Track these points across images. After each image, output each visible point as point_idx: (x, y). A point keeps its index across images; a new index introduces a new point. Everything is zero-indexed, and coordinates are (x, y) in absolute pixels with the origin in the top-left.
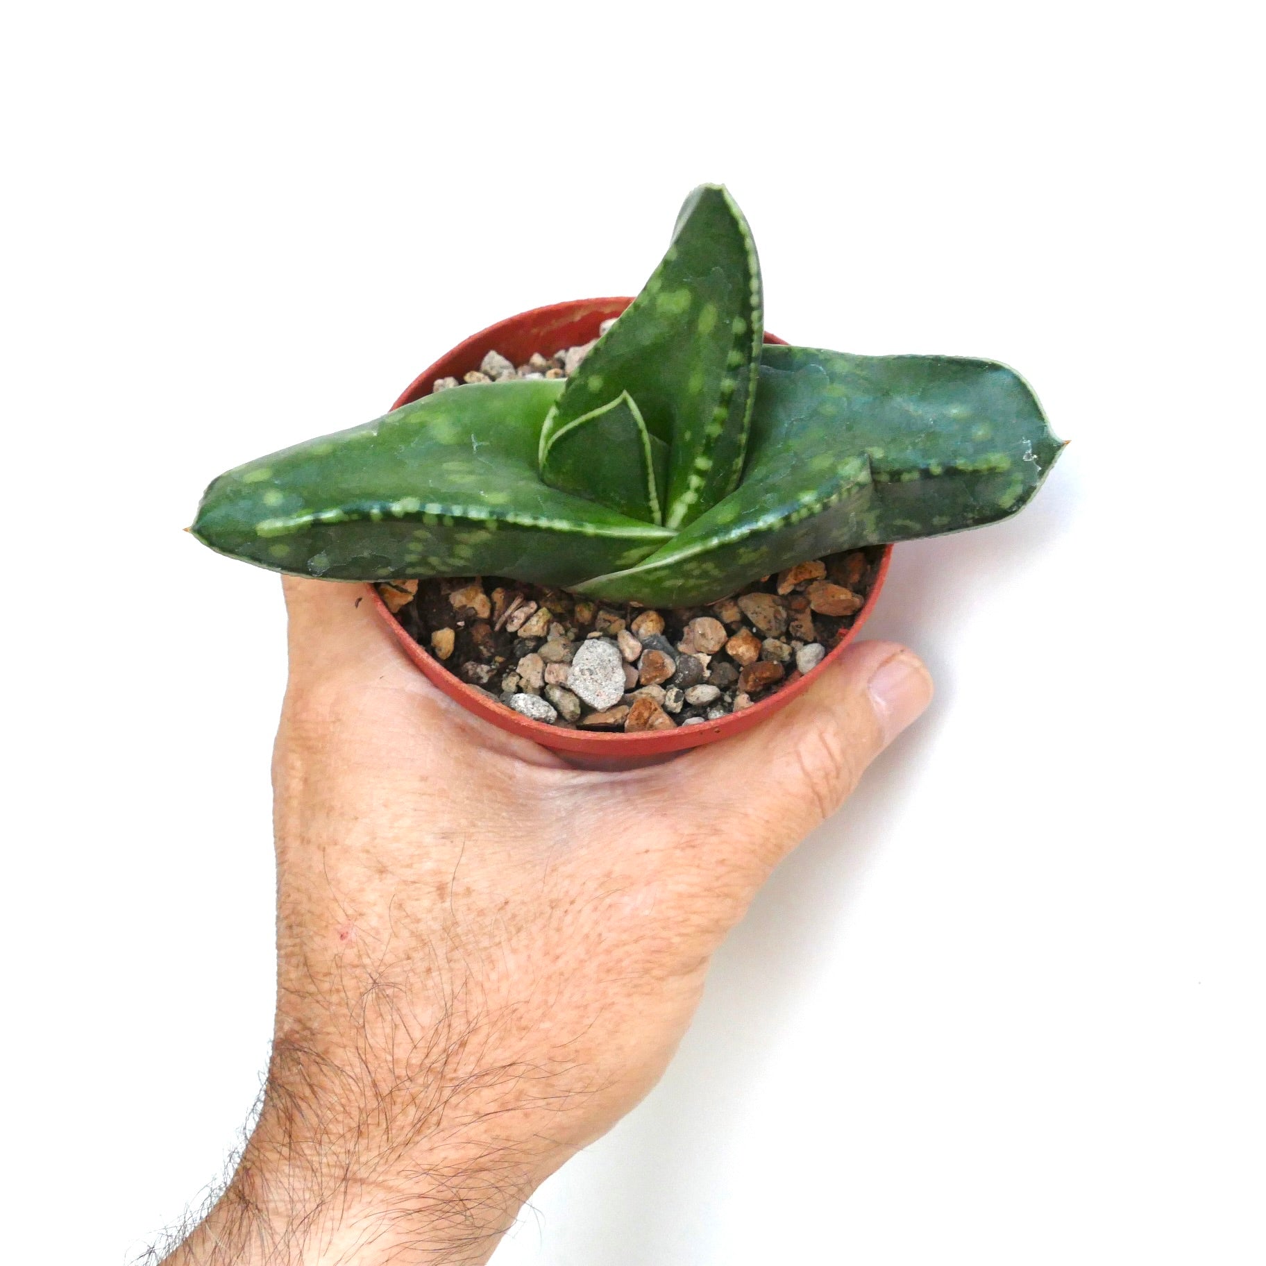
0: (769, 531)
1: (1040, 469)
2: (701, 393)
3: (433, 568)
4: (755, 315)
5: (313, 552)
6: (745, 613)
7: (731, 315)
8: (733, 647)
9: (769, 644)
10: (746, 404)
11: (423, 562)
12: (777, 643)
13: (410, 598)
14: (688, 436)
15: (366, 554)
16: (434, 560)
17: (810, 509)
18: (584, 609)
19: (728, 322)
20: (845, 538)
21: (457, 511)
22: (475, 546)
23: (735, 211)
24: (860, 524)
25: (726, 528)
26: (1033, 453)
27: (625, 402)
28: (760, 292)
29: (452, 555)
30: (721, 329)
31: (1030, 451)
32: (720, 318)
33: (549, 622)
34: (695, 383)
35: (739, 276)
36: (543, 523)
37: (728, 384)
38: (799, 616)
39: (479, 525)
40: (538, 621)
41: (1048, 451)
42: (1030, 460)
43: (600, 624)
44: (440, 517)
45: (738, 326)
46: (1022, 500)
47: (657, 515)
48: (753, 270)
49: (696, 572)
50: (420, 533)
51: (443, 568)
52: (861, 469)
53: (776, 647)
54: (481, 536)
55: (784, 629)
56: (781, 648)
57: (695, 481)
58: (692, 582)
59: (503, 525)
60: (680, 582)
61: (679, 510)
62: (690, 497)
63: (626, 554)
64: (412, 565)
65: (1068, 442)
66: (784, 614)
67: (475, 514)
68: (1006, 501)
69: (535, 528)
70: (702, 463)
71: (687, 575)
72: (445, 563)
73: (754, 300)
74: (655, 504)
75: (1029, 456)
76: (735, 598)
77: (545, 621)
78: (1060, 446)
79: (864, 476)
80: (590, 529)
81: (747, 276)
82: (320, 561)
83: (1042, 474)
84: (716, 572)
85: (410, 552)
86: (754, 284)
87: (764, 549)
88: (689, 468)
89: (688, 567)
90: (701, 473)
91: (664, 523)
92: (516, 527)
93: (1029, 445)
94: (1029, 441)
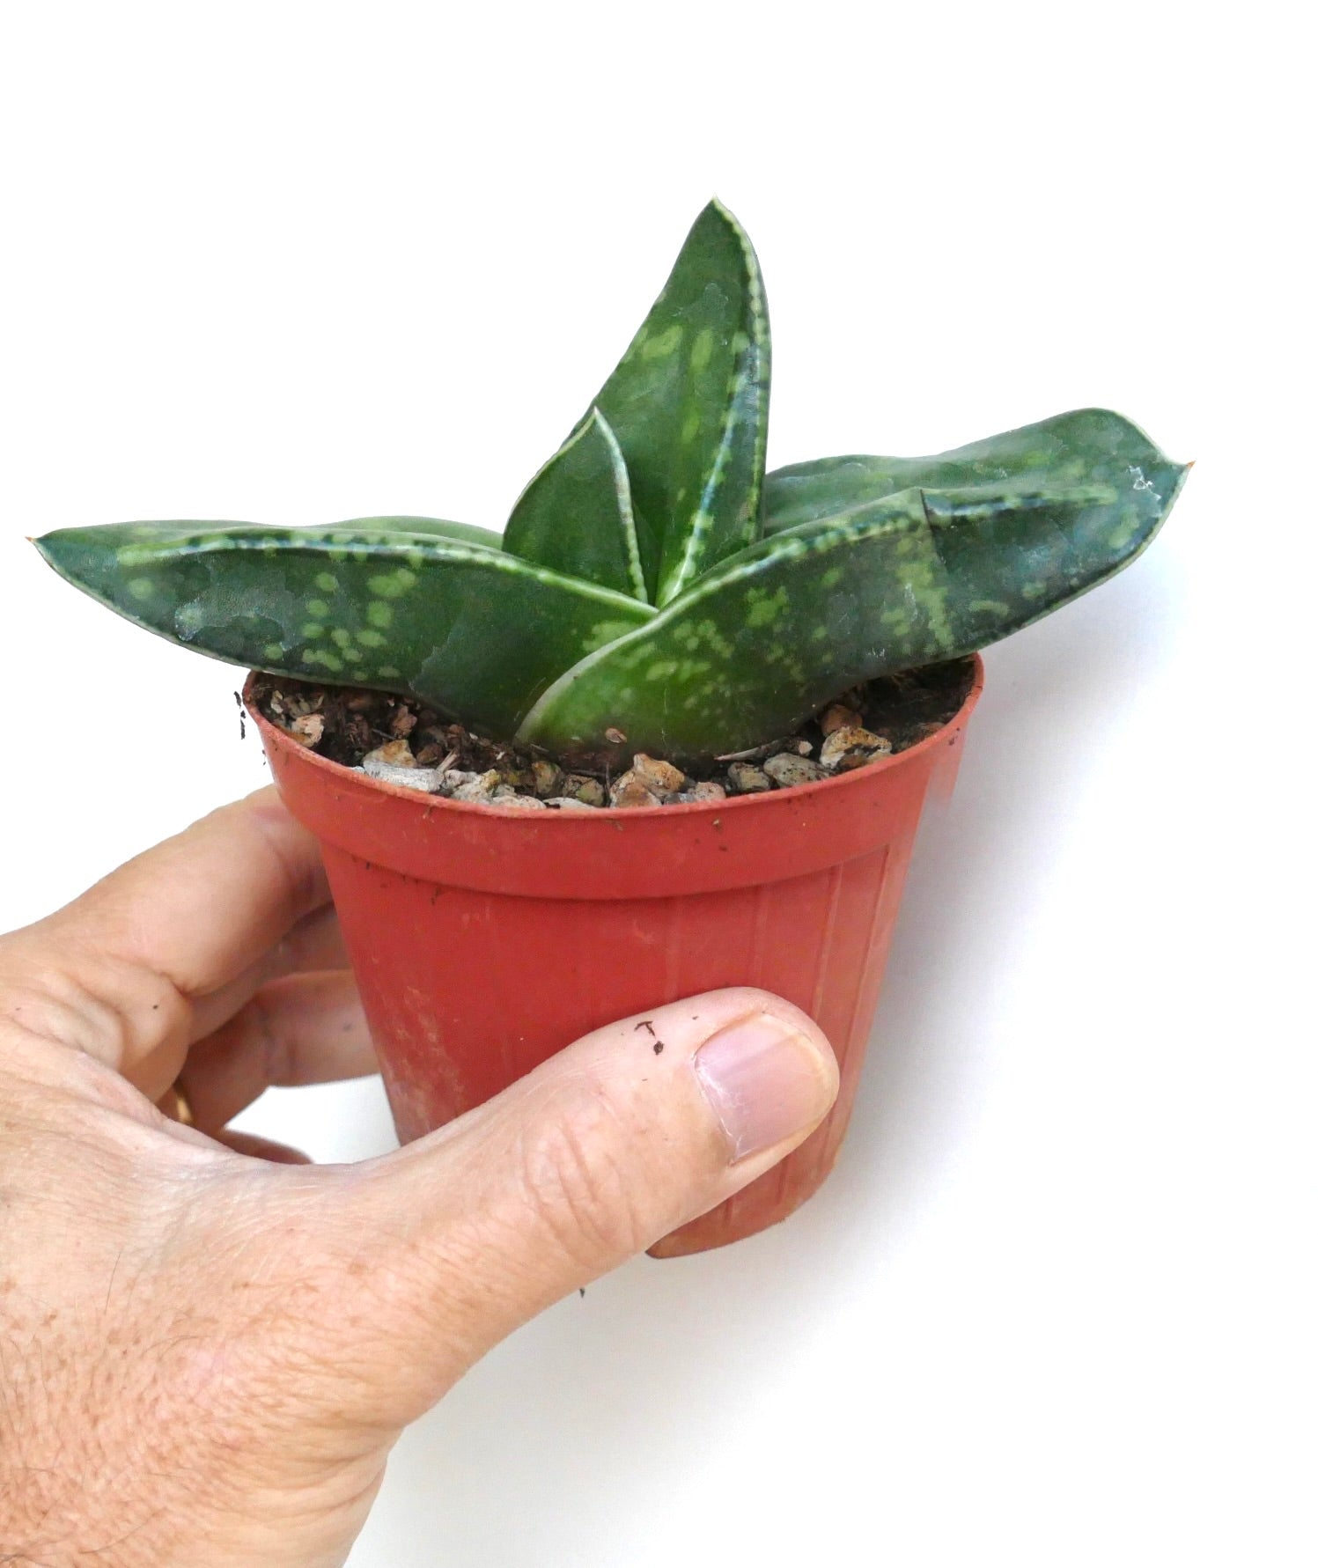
1: (1159, 497)
2: (698, 437)
3: (337, 652)
4: (758, 325)
5: (184, 597)
6: (775, 776)
7: (729, 334)
11: (327, 640)
14: (681, 494)
15: (252, 614)
16: (340, 636)
17: (842, 534)
18: (545, 767)
19: (726, 344)
20: (902, 630)
21: (374, 540)
22: (395, 603)
24: (923, 606)
26: (1146, 480)
27: (595, 423)
28: (762, 296)
29: (366, 625)
30: (718, 355)
31: (1141, 479)
32: (716, 340)
34: (690, 430)
35: (736, 281)
37: (730, 418)
39: (401, 561)
40: (481, 782)
41: (1166, 477)
42: (1144, 488)
45: (739, 344)
46: (1142, 538)
47: (642, 591)
48: (752, 271)
49: (693, 644)
51: (352, 655)
52: (910, 503)
54: (405, 578)
57: (692, 546)
58: (688, 668)
59: (432, 565)
60: (671, 668)
61: (673, 588)
62: (686, 570)
63: (596, 629)
64: (311, 644)
65: (1191, 464)
67: (396, 544)
68: (1121, 541)
70: (702, 522)
71: (678, 652)
72: (354, 643)
73: (756, 306)
74: (636, 570)
75: (1141, 484)
77: (492, 781)
78: (1182, 469)
79: (915, 510)
80: (546, 575)
81: (745, 278)
82: (191, 616)
83: (1165, 503)
84: (718, 644)
85: (311, 619)
86: (754, 288)
87: (782, 595)
88: (685, 528)
89: (680, 632)
90: (699, 535)
92: (448, 563)
93: (1140, 472)
94: (1138, 469)
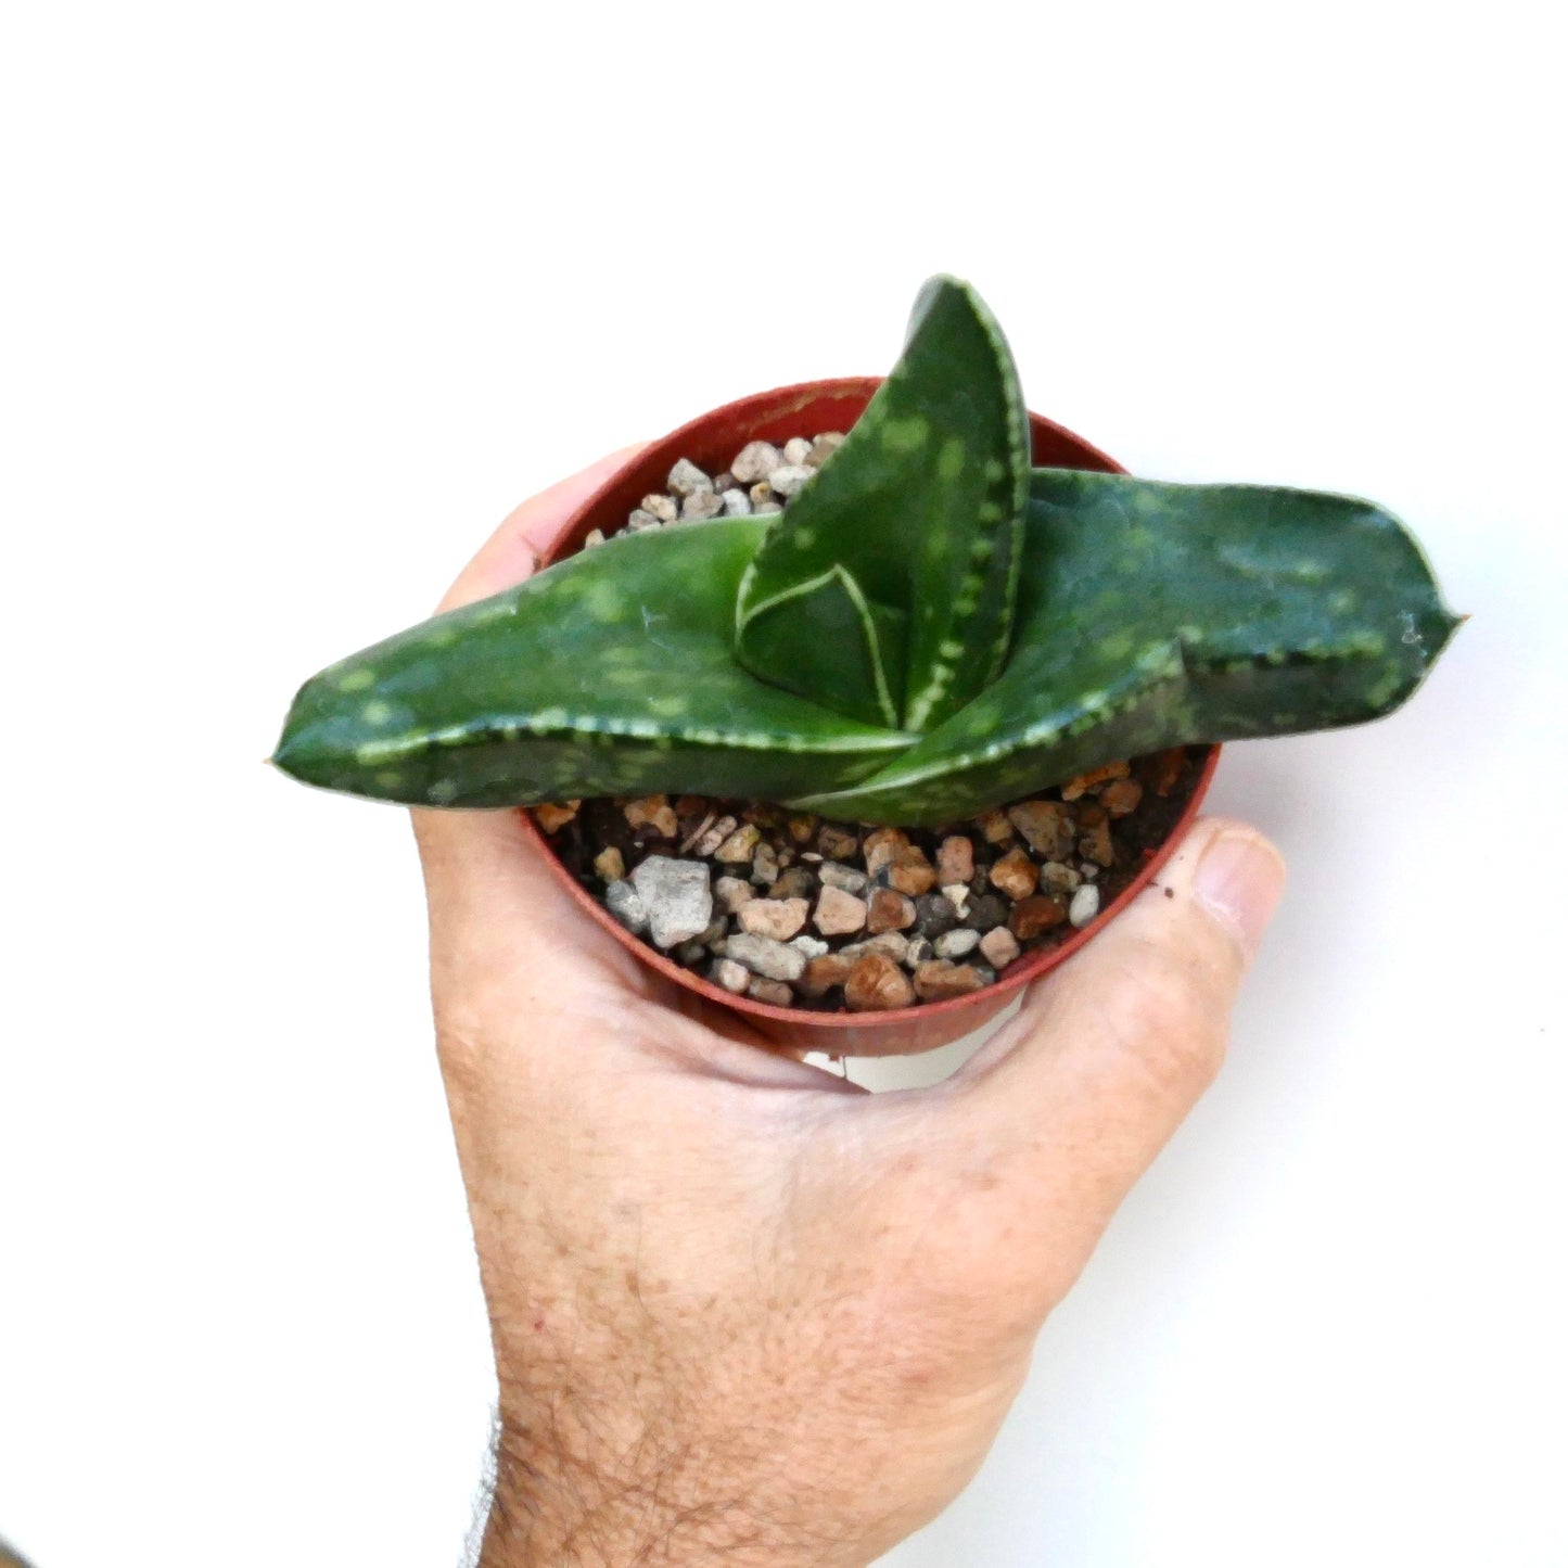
0: (1040, 749)
1: (1425, 653)
2: (945, 558)
3: (597, 788)
4: (1015, 457)
5: (433, 778)
6: (1018, 828)
7: (982, 456)
8: (1000, 877)
9: (1051, 869)
10: (1006, 573)
11: (580, 781)
12: (1062, 869)
13: (571, 815)
14: (929, 612)
15: (503, 778)
16: (594, 781)
17: (1096, 717)
18: (803, 826)
19: (979, 465)
20: (1151, 739)
21: (617, 727)
22: (645, 767)
23: (984, 317)
24: (1172, 723)
25: (981, 742)
26: (1417, 633)
27: (837, 581)
29: (616, 776)
30: (969, 475)
31: (1411, 630)
32: (968, 460)
33: (754, 846)
34: (938, 543)
35: (991, 405)
36: (732, 740)
37: (982, 546)
38: (1093, 832)
39: (646, 744)
40: (740, 841)
41: (1438, 628)
42: (1412, 641)
43: (823, 842)
44: (595, 736)
45: (993, 471)
46: (1401, 695)
47: (891, 717)
48: (1010, 396)
49: (944, 794)
50: (570, 752)
51: (609, 788)
52: (1169, 659)
53: (1059, 875)
54: (651, 757)
55: (1071, 848)
56: (1067, 876)
57: (940, 672)
58: (939, 805)
59: (679, 744)
60: (923, 805)
61: (921, 709)
62: (934, 693)
63: (848, 770)
64: (567, 786)
65: (1466, 618)
66: (1071, 828)
67: (643, 729)
68: (1378, 696)
69: (721, 748)
70: (950, 649)
71: (933, 798)
72: (608, 784)
73: (1014, 437)
74: (886, 704)
75: (1410, 637)
76: (1005, 809)
77: (750, 839)
78: (1455, 622)
79: (1175, 668)
80: (797, 744)
81: (1002, 406)
82: (444, 788)
83: (1429, 660)
84: (970, 794)
85: (561, 773)
86: (1013, 416)
87: (1034, 768)
88: (933, 655)
89: (932, 789)
90: (948, 663)
91: (901, 725)
92: (697, 747)
93: (1411, 621)
94: (1411, 615)
